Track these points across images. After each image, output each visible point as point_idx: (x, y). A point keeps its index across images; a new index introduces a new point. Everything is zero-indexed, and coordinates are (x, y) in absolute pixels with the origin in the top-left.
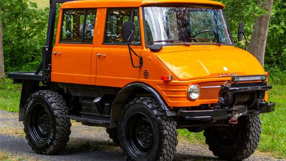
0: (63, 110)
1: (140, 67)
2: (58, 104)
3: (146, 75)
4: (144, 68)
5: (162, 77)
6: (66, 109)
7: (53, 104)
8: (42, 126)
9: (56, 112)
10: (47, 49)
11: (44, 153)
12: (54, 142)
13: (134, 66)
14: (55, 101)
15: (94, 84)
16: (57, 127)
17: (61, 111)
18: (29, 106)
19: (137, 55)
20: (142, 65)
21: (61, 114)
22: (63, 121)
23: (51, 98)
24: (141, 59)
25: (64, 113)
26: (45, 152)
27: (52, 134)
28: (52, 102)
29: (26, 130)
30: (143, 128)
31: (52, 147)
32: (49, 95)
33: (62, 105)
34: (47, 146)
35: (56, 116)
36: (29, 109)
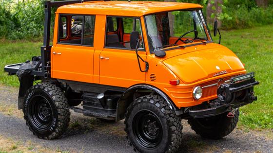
0: (63, 101)
1: (147, 71)
2: (59, 96)
3: (153, 78)
4: (150, 72)
5: (170, 81)
6: (65, 100)
7: (54, 96)
8: (42, 114)
9: (57, 103)
10: (45, 49)
11: (46, 138)
12: (56, 129)
13: (141, 71)
14: (55, 94)
15: (98, 83)
16: (59, 117)
17: (61, 103)
18: (29, 97)
19: (144, 61)
20: (148, 69)
21: (61, 105)
22: (64, 111)
23: (52, 91)
24: (147, 64)
25: (64, 104)
26: (48, 137)
27: (54, 123)
28: (52, 95)
29: (26, 117)
30: (149, 123)
31: (55, 133)
32: (50, 89)
33: (61, 97)
34: (50, 133)
35: (58, 108)
36: (29, 100)
